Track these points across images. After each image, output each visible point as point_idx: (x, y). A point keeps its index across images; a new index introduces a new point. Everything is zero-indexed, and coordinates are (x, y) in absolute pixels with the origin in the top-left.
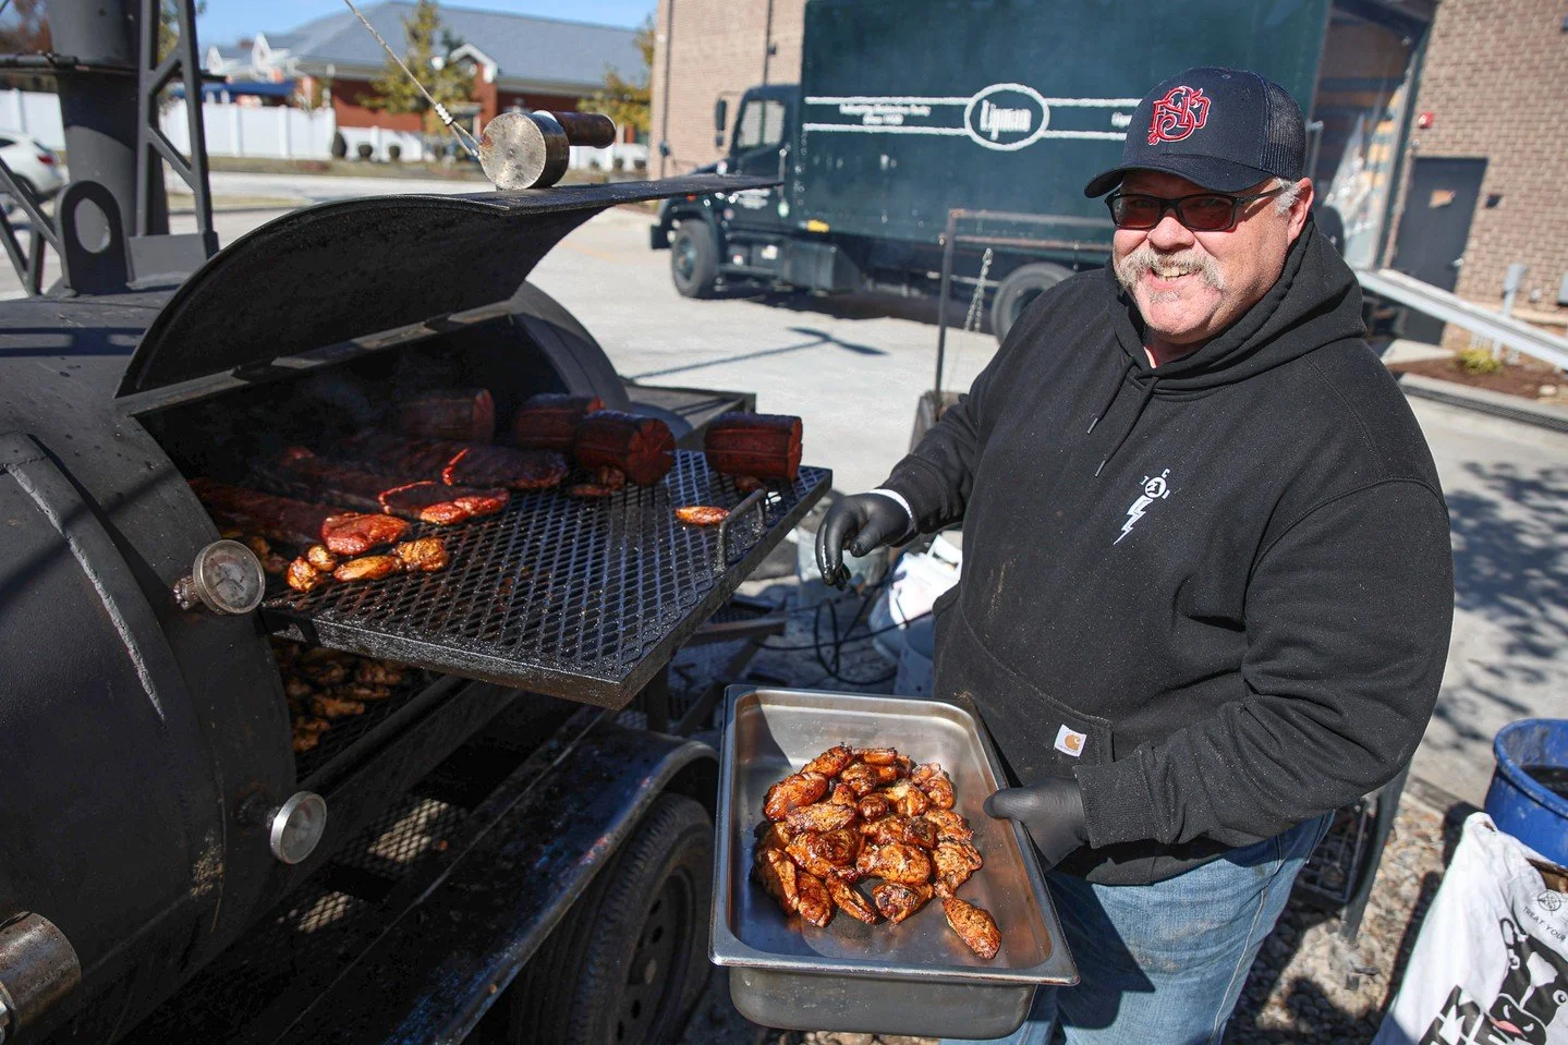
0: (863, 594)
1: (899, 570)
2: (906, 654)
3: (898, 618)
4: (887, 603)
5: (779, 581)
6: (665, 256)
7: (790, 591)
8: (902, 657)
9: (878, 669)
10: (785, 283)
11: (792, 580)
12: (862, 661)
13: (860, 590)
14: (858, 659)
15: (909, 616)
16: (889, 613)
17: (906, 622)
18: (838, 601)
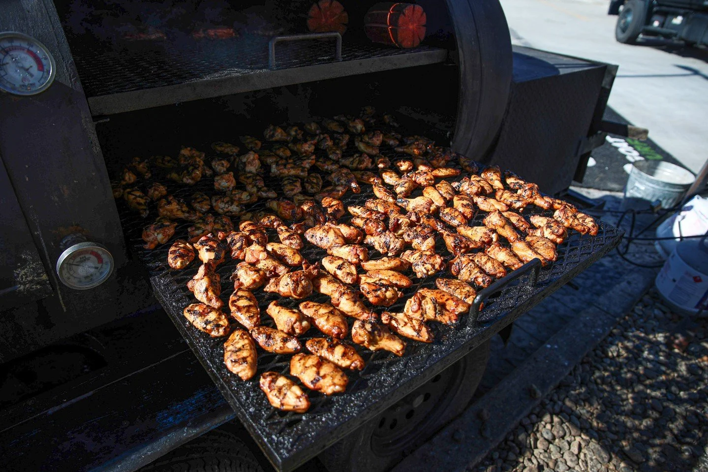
0: (658, 213)
1: (688, 204)
2: (673, 256)
3: (676, 233)
4: (673, 222)
5: (613, 194)
6: (614, 19)
7: (616, 200)
8: (670, 257)
9: (654, 258)
10: (681, 39)
11: (620, 195)
12: (646, 251)
13: (656, 210)
14: (644, 248)
15: (684, 235)
16: (672, 229)
17: (681, 238)
18: (639, 213)
